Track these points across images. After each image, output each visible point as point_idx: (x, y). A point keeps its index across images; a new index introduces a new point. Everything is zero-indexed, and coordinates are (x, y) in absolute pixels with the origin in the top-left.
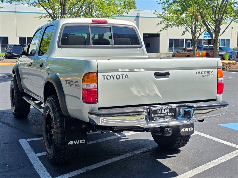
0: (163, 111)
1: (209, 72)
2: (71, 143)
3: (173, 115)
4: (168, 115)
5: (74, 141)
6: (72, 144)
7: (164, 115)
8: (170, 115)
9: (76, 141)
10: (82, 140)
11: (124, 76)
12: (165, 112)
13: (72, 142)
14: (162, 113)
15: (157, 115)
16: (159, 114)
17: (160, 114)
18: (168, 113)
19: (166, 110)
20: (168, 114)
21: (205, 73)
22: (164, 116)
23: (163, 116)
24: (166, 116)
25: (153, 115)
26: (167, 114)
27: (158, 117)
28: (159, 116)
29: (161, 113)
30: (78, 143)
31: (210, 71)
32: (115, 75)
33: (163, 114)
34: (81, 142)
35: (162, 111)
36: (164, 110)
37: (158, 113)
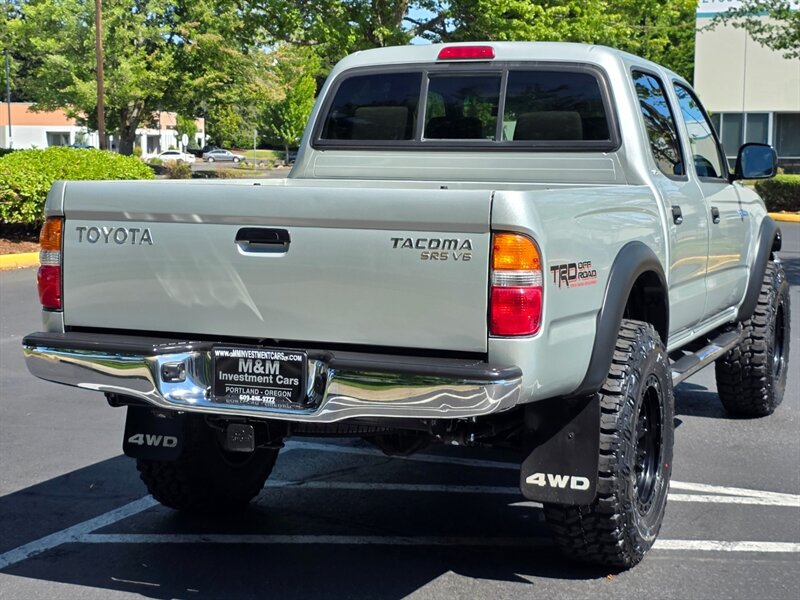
0: (258, 365)
1: (450, 242)
2: (137, 439)
3: (292, 386)
4: (275, 384)
5: (148, 436)
6: (141, 442)
7: (260, 379)
8: (283, 385)
9: (154, 437)
10: (170, 438)
11: (138, 236)
12: (264, 370)
13: (141, 436)
14: (253, 373)
15: (236, 377)
16: (243, 373)
17: (249, 374)
18: (275, 376)
19: (268, 364)
20: (274, 380)
21: (434, 244)
22: (262, 384)
23: (257, 384)
24: (269, 385)
25: (222, 376)
26: (271, 377)
27: (239, 382)
28: (244, 383)
29: (250, 371)
30: (157, 443)
31: (456, 242)
32: (112, 229)
33: (258, 375)
34: (165, 444)
35: (254, 365)
36: (264, 365)
37: (240, 370)
